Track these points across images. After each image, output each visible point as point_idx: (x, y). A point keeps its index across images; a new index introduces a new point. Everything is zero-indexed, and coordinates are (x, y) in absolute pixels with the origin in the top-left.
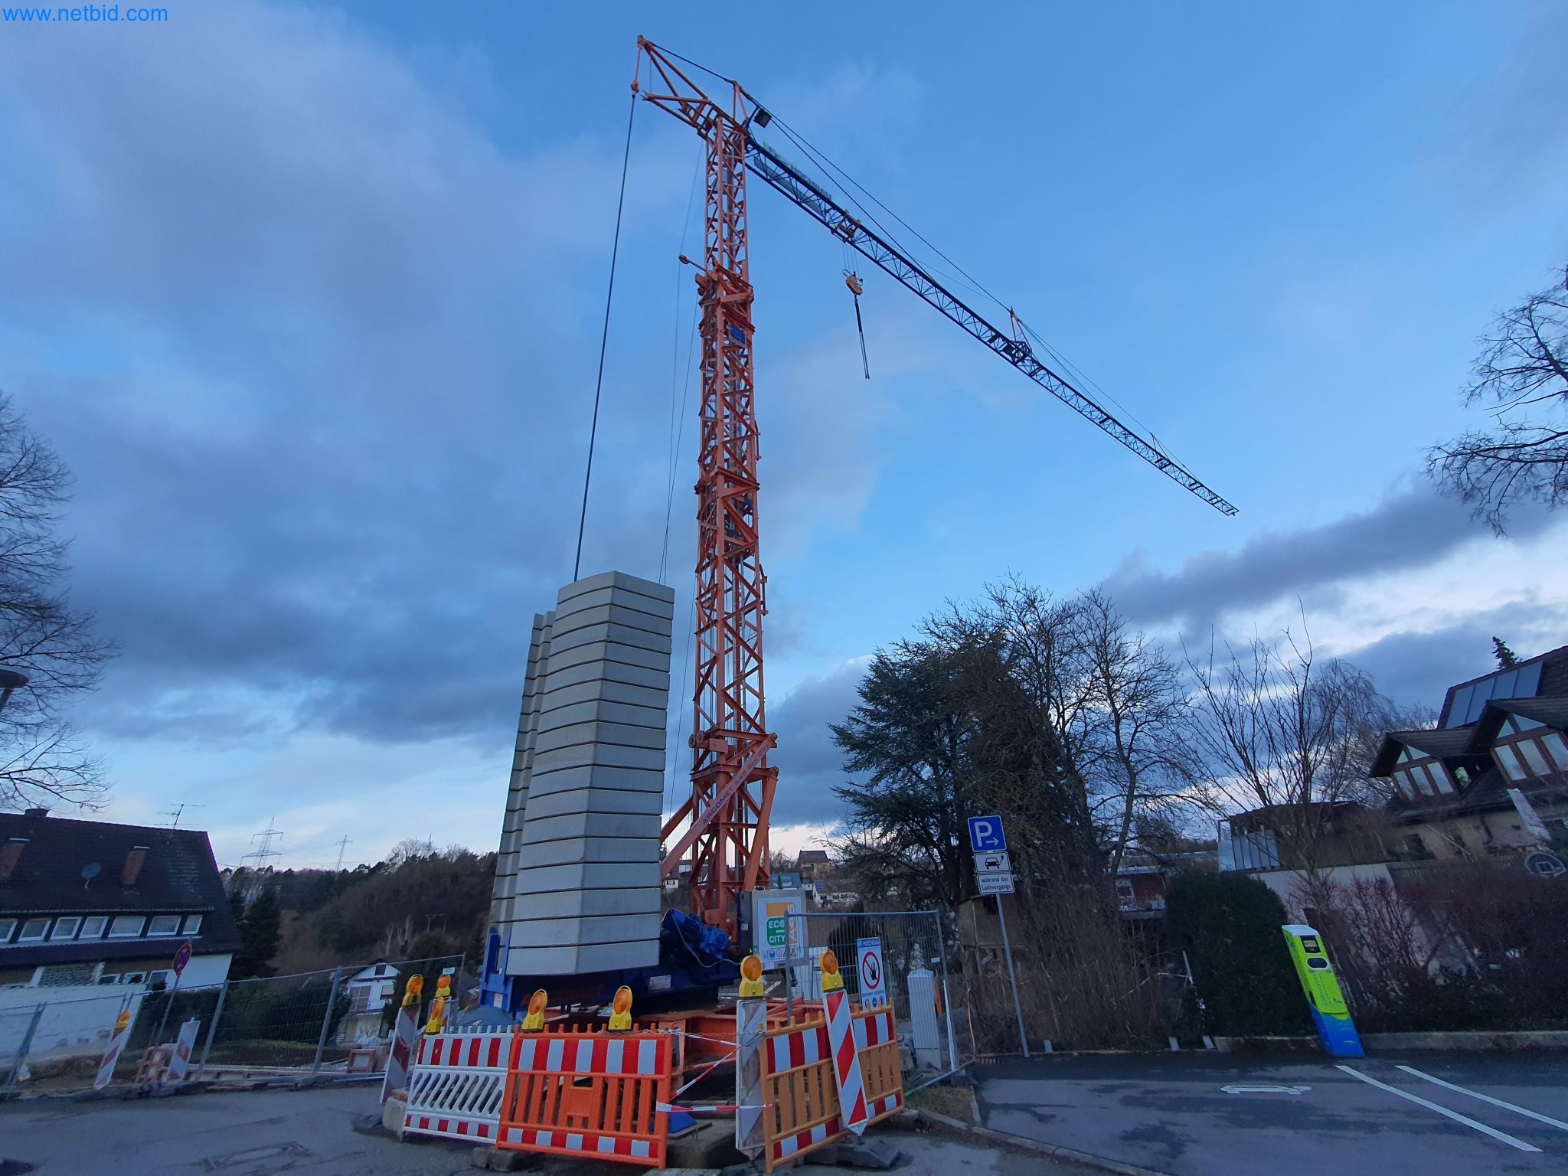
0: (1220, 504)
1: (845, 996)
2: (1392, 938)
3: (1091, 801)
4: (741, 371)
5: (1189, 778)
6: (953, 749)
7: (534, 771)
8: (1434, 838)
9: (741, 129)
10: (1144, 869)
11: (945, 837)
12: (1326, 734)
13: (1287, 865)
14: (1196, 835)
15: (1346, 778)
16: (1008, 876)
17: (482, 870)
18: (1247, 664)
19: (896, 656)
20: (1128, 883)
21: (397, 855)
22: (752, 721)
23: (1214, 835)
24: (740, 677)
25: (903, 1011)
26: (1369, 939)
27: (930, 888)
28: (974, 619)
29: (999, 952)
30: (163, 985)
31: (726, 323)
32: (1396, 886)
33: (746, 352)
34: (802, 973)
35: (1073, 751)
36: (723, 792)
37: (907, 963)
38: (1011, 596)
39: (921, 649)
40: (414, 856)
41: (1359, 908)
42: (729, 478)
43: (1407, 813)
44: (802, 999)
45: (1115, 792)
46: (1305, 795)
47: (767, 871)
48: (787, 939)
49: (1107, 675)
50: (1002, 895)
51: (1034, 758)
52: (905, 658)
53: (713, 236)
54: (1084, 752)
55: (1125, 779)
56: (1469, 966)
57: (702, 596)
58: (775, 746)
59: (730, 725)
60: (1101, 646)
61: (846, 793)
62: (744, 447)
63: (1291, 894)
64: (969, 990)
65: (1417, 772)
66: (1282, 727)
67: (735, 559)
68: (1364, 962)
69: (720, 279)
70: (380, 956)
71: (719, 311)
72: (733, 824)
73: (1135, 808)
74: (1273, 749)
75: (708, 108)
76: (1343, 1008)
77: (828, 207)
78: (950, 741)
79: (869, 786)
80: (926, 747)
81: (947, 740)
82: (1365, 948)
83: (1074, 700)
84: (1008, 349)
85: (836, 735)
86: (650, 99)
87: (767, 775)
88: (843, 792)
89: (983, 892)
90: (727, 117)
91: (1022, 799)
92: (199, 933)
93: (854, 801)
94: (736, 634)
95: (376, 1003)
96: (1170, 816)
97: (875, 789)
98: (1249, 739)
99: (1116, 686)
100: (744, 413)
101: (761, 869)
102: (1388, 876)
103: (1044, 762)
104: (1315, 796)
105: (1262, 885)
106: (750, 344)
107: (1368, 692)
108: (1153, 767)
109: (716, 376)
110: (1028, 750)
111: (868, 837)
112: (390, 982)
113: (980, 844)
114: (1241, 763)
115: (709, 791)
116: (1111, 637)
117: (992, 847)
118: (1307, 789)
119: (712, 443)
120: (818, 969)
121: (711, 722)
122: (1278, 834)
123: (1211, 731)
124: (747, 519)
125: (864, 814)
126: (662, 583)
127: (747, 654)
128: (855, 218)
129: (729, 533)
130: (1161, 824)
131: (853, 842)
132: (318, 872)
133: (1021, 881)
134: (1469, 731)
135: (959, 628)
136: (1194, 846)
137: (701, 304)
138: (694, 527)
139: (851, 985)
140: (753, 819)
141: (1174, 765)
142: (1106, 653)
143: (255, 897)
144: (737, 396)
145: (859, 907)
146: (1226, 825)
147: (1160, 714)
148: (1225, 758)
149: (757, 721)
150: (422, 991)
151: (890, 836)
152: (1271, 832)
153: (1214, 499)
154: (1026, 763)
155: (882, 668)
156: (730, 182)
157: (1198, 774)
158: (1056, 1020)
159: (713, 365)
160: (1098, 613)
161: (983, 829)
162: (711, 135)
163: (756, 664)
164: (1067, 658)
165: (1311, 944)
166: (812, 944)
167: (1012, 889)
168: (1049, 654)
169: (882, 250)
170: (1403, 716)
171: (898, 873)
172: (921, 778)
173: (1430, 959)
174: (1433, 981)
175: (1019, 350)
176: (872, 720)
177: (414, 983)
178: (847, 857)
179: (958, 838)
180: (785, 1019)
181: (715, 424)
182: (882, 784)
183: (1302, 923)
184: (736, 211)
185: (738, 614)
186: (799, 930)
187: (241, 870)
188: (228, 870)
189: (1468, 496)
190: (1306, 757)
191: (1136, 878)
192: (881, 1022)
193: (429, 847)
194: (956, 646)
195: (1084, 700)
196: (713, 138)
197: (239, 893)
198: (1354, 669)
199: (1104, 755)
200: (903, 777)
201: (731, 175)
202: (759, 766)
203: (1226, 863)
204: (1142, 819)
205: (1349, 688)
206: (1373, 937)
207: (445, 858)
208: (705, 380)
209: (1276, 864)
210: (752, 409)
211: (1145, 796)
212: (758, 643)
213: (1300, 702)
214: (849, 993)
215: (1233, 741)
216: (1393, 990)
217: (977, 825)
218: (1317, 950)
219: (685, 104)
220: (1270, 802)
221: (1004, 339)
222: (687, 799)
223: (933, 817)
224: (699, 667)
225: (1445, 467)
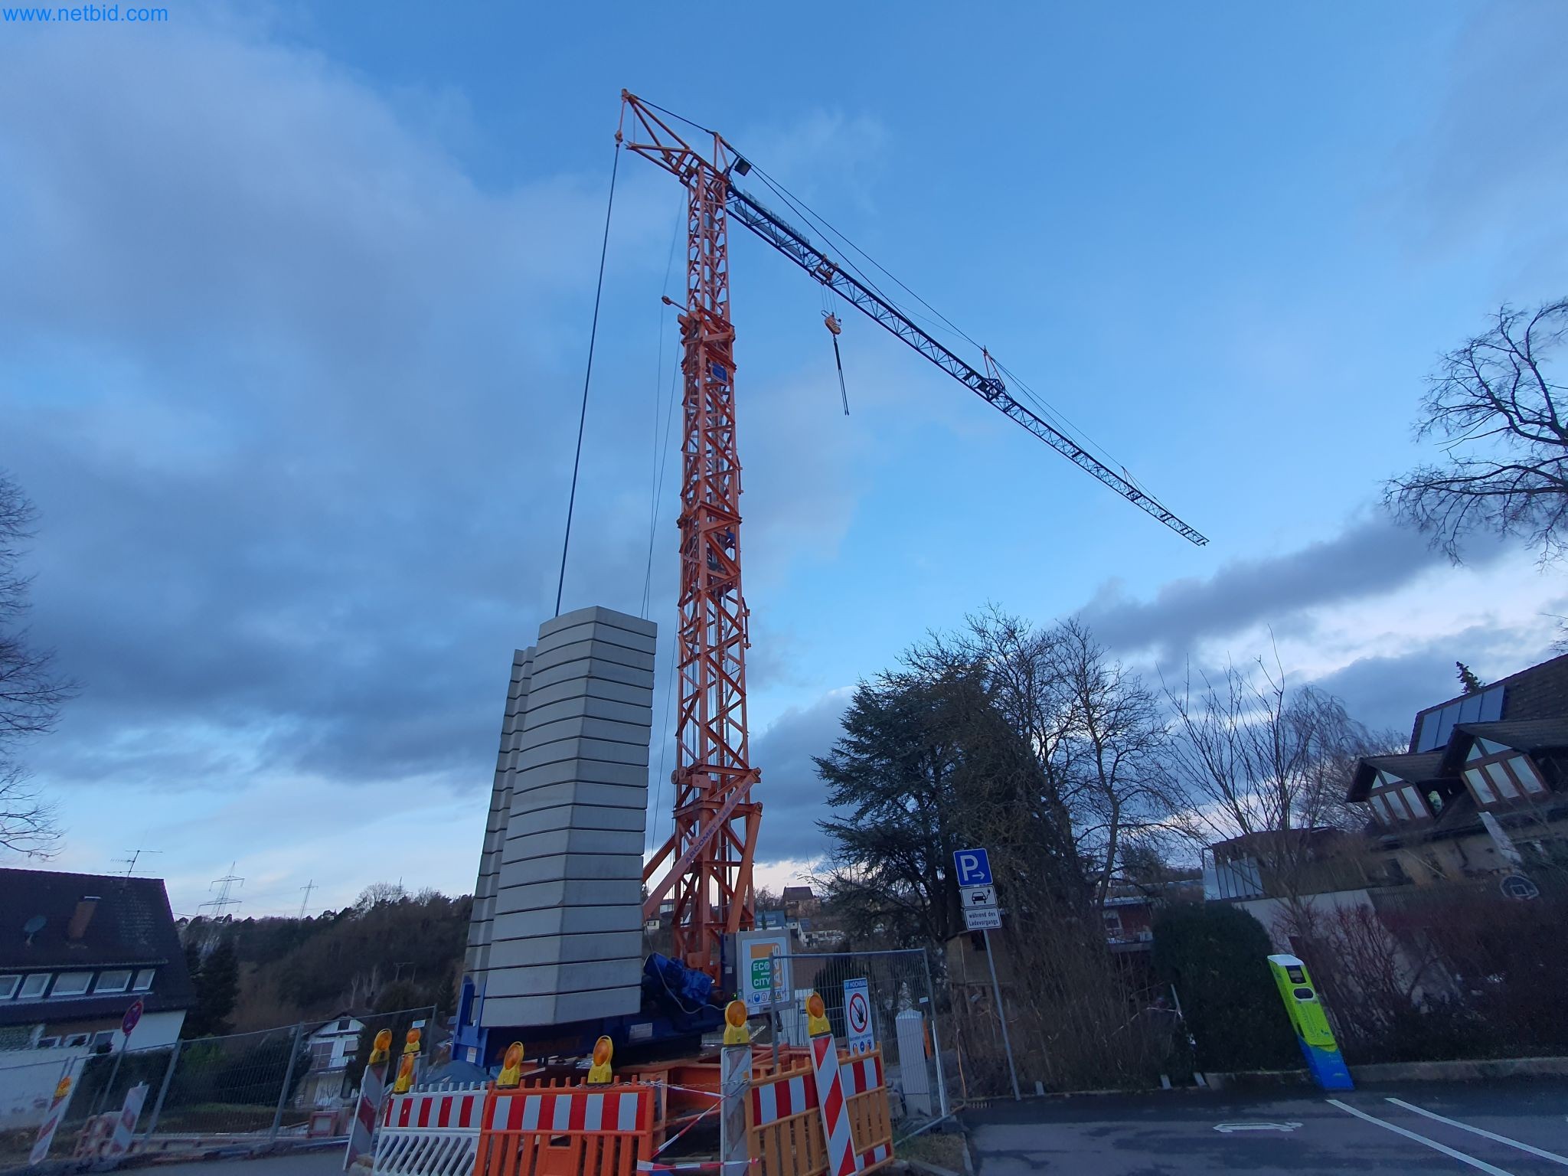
0: (1190, 535)
1: (832, 1041)
2: (1375, 966)
3: (1076, 832)
4: (724, 408)
5: (1171, 808)
6: (937, 780)
7: (513, 812)
8: (1412, 863)
9: (722, 178)
10: (1130, 900)
11: (931, 871)
12: (1302, 759)
13: (1271, 892)
14: (1181, 864)
15: (1324, 803)
16: (995, 911)
17: (455, 914)
18: (1222, 690)
19: (879, 687)
20: (1115, 915)
21: (365, 900)
22: (735, 756)
23: (1197, 863)
24: (723, 712)
25: (891, 1054)
26: (1353, 968)
27: (917, 924)
28: (955, 650)
29: (988, 990)
30: (108, 1047)
31: (708, 361)
32: (1377, 913)
33: (728, 389)
34: (788, 1017)
35: (1057, 781)
36: (706, 830)
37: (895, 1004)
38: (991, 627)
39: (904, 679)
40: (383, 901)
41: (1342, 935)
42: (712, 512)
43: (1385, 838)
44: (788, 1047)
45: (1098, 823)
46: (1284, 822)
47: (751, 910)
48: (773, 982)
49: (1087, 704)
50: (990, 931)
51: (1018, 789)
52: (887, 689)
53: (694, 278)
54: (1067, 782)
55: (1109, 808)
56: (1451, 995)
57: (685, 629)
58: (758, 781)
59: (713, 760)
60: (1081, 676)
61: (832, 827)
62: (726, 482)
63: (1274, 923)
64: (958, 1030)
65: (1392, 796)
66: (1259, 754)
67: (717, 593)
68: (1350, 992)
69: (702, 318)
70: (346, 1010)
71: (702, 350)
72: (716, 863)
73: (1119, 839)
74: (1251, 776)
75: (689, 157)
76: (1331, 1040)
77: (807, 251)
78: (934, 773)
79: (854, 820)
80: (910, 778)
81: (931, 772)
82: (1350, 977)
83: (1056, 730)
84: (982, 387)
85: (819, 768)
86: (634, 148)
87: (751, 811)
88: (827, 826)
89: (971, 927)
90: (709, 167)
91: (1007, 831)
92: (151, 989)
93: (839, 836)
94: (719, 668)
95: (338, 1059)
96: (1154, 846)
97: (860, 823)
98: (1227, 766)
99: (1096, 715)
100: (727, 448)
101: (745, 909)
102: (1369, 903)
103: (1028, 793)
104: (1294, 823)
105: (1246, 915)
106: (731, 381)
107: (1341, 717)
108: (1136, 796)
109: (698, 412)
110: (1012, 781)
111: (854, 872)
112: (354, 1038)
113: (966, 878)
114: (1220, 790)
115: (692, 829)
116: (1090, 666)
117: (978, 881)
118: (1285, 817)
119: (695, 478)
120: (804, 1011)
121: (694, 758)
122: (1261, 862)
123: (1191, 760)
124: (730, 553)
125: (848, 849)
126: (644, 618)
127: (730, 688)
128: (833, 261)
129: (712, 566)
130: (1146, 853)
131: (838, 878)
132: (280, 921)
133: (1009, 916)
134: (1439, 756)
135: (942, 658)
136: (1179, 875)
137: (683, 343)
138: (677, 560)
139: (838, 1028)
140: (736, 857)
141: (1155, 794)
142: (1085, 682)
143: (211, 949)
144: (719, 432)
145: (845, 946)
146: (1209, 853)
147: (1140, 743)
148: (1205, 786)
149: (741, 756)
150: (390, 1048)
151: (875, 871)
152: (1254, 860)
153: (1185, 530)
154: (1010, 795)
155: (865, 699)
156: (712, 226)
157: (1179, 803)
158: (1047, 1061)
159: (696, 402)
160: (1077, 644)
161: (969, 863)
162: (693, 182)
163: (739, 698)
164: (1047, 688)
165: (1296, 974)
166: (798, 985)
167: (999, 925)
168: (1030, 684)
169: (859, 293)
170: (1375, 741)
171: (885, 909)
172: (906, 810)
173: (1413, 987)
174: (1418, 1009)
175: (992, 387)
176: (856, 751)
177: (382, 1039)
178: (832, 894)
179: (944, 872)
180: (769, 1067)
181: (697, 459)
182: (867, 817)
183: (1288, 953)
184: (718, 254)
185: (721, 647)
186: (784, 972)
187: (198, 919)
188: (183, 920)
189: (1424, 527)
190: (1282, 784)
191: (1122, 909)
192: (869, 1067)
193: (399, 890)
194: (937, 676)
195: (1065, 729)
196: (695, 185)
197: (194, 945)
198: (1327, 695)
199: (1087, 784)
200: (888, 810)
201: (712, 220)
202: (742, 801)
203: (1212, 892)
204: (1127, 848)
205: (1322, 713)
206: (1356, 965)
207: (416, 902)
208: (688, 416)
209: (1259, 892)
210: (734, 444)
211: (1129, 826)
212: (742, 677)
213: (1276, 730)
214: (836, 1036)
215: (1212, 770)
216: (1379, 1019)
217: (963, 858)
218: (1303, 980)
219: (667, 154)
220: (1251, 830)
221: (979, 377)
222: (669, 836)
223: (919, 850)
224: (682, 701)
225: (1401, 499)
